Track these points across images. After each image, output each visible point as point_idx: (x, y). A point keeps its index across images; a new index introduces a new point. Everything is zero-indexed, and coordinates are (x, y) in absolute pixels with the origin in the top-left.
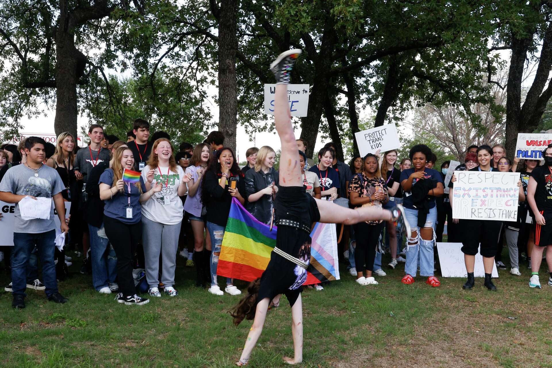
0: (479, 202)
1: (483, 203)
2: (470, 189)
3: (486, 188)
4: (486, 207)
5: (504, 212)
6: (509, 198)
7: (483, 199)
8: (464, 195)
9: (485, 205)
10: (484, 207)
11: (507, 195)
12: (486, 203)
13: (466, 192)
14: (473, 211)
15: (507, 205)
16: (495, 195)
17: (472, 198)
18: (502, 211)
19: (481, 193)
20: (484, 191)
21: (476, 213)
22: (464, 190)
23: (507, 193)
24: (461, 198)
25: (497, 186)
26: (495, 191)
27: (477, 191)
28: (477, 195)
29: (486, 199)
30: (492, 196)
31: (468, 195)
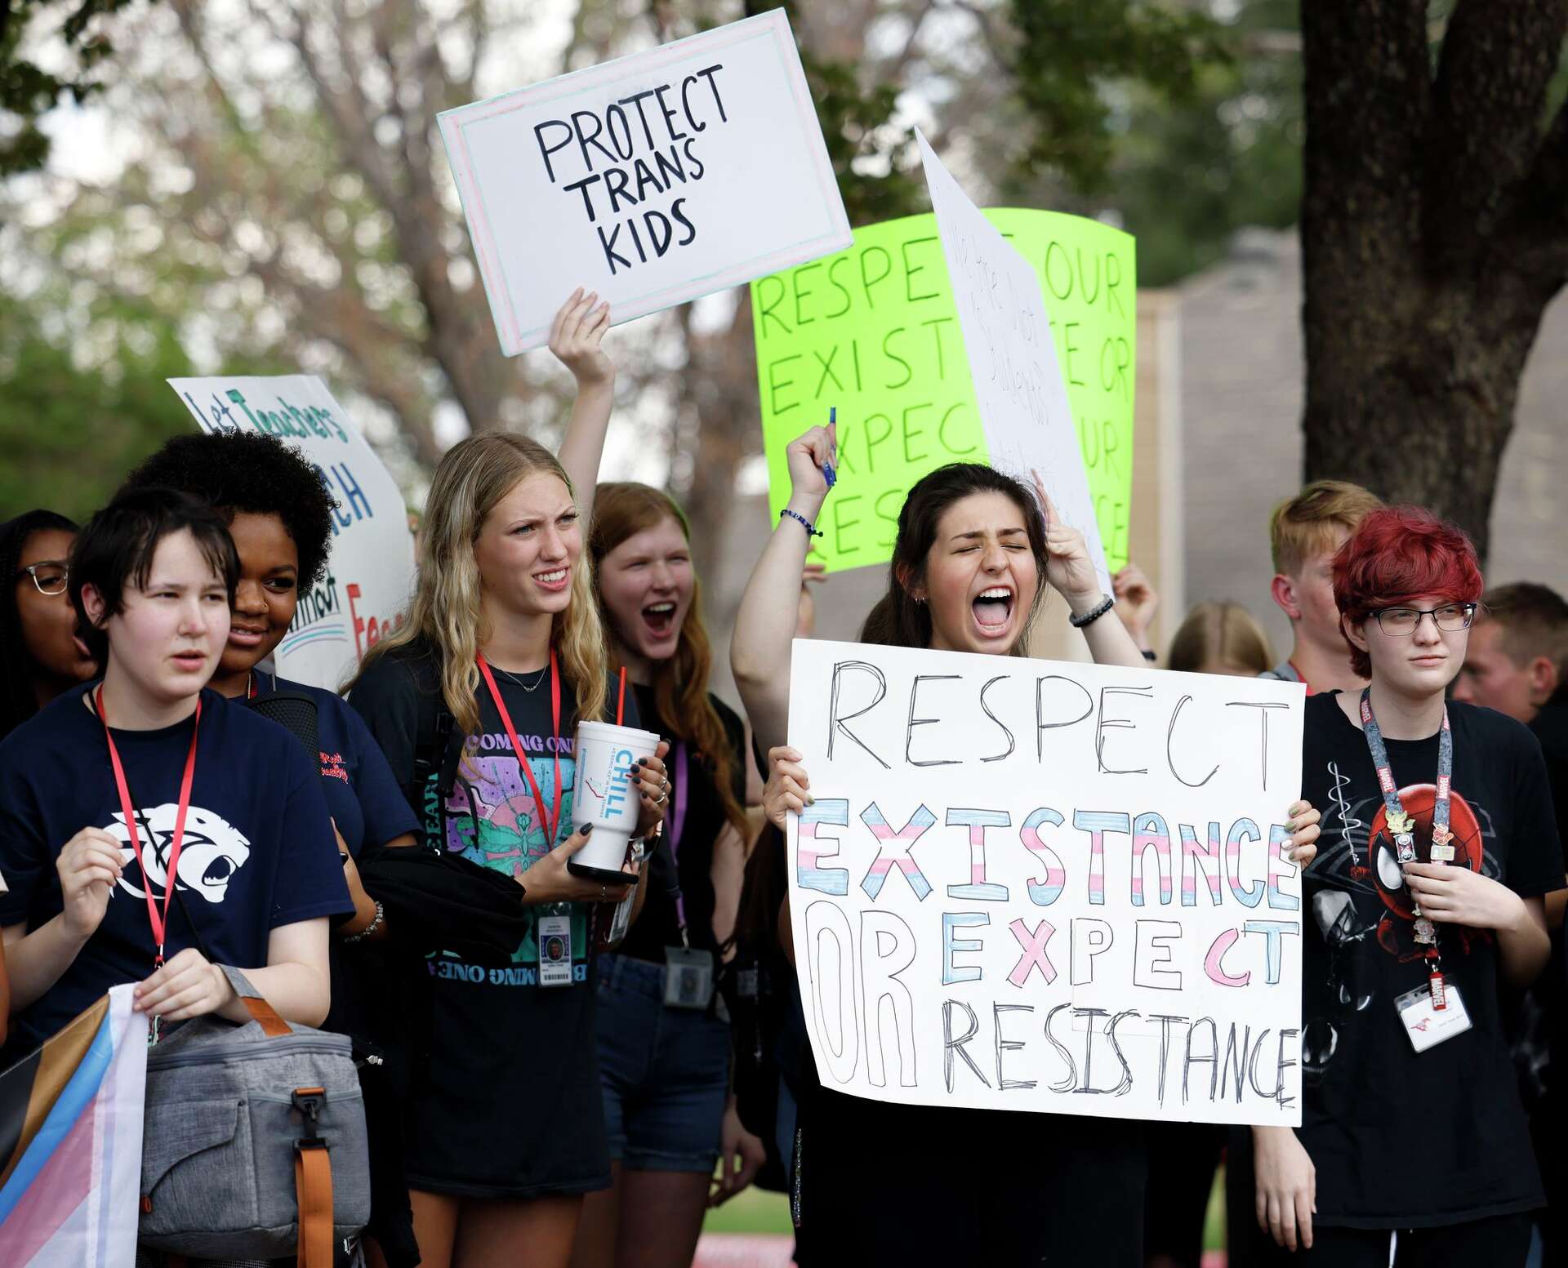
0: (1002, 953)
1: (1032, 949)
2: (921, 821)
4: (1062, 992)
5: (1202, 1045)
6: (1233, 913)
7: (1033, 915)
8: (879, 870)
9: (1049, 974)
10: (1039, 993)
11: (1214, 886)
12: (1056, 952)
13: (894, 848)
14: (959, 1028)
15: (1220, 978)
16: (1117, 885)
17: (939, 902)
18: (1178, 1031)
19: (1009, 859)
20: (1031, 839)
21: (982, 1050)
22: (881, 829)
23: (1210, 864)
24: (857, 900)
25: (1133, 797)
26: (1118, 845)
27: (977, 835)
28: (979, 876)
29: (1055, 915)
30: (1096, 886)
31: (911, 869)
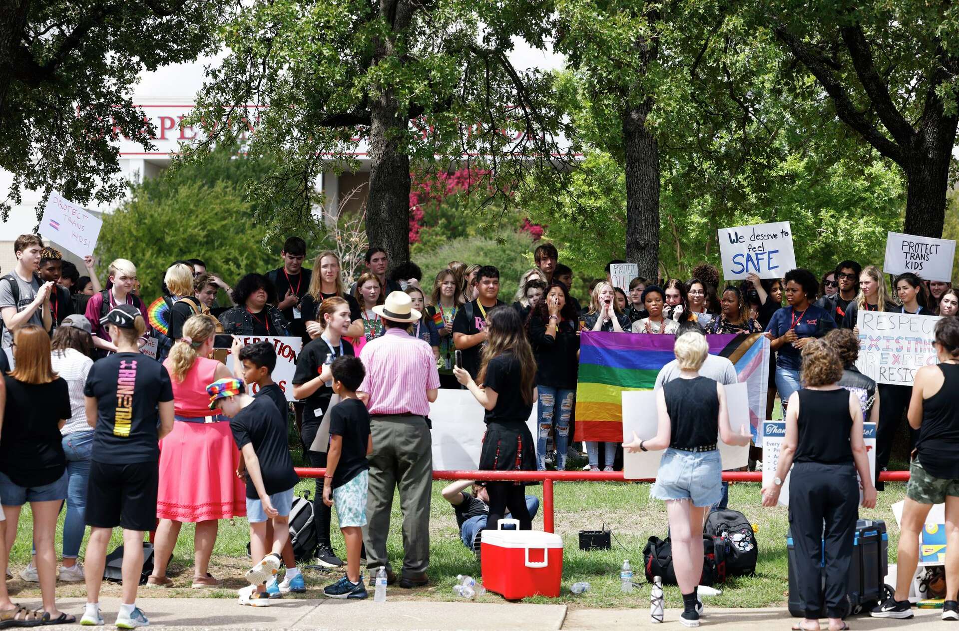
0: (891, 359)
1: (896, 359)
2: (878, 339)
3: (899, 338)
4: (901, 366)
7: (897, 354)
8: (871, 346)
9: (899, 363)
10: (897, 366)
12: (900, 360)
13: (874, 343)
14: (883, 371)
16: (913, 349)
17: (881, 351)
19: (893, 345)
20: (897, 341)
21: (886, 374)
22: (871, 339)
24: (867, 350)
25: (916, 335)
26: (913, 343)
27: (888, 340)
28: (888, 348)
29: (901, 354)
30: (909, 350)
31: (876, 346)
